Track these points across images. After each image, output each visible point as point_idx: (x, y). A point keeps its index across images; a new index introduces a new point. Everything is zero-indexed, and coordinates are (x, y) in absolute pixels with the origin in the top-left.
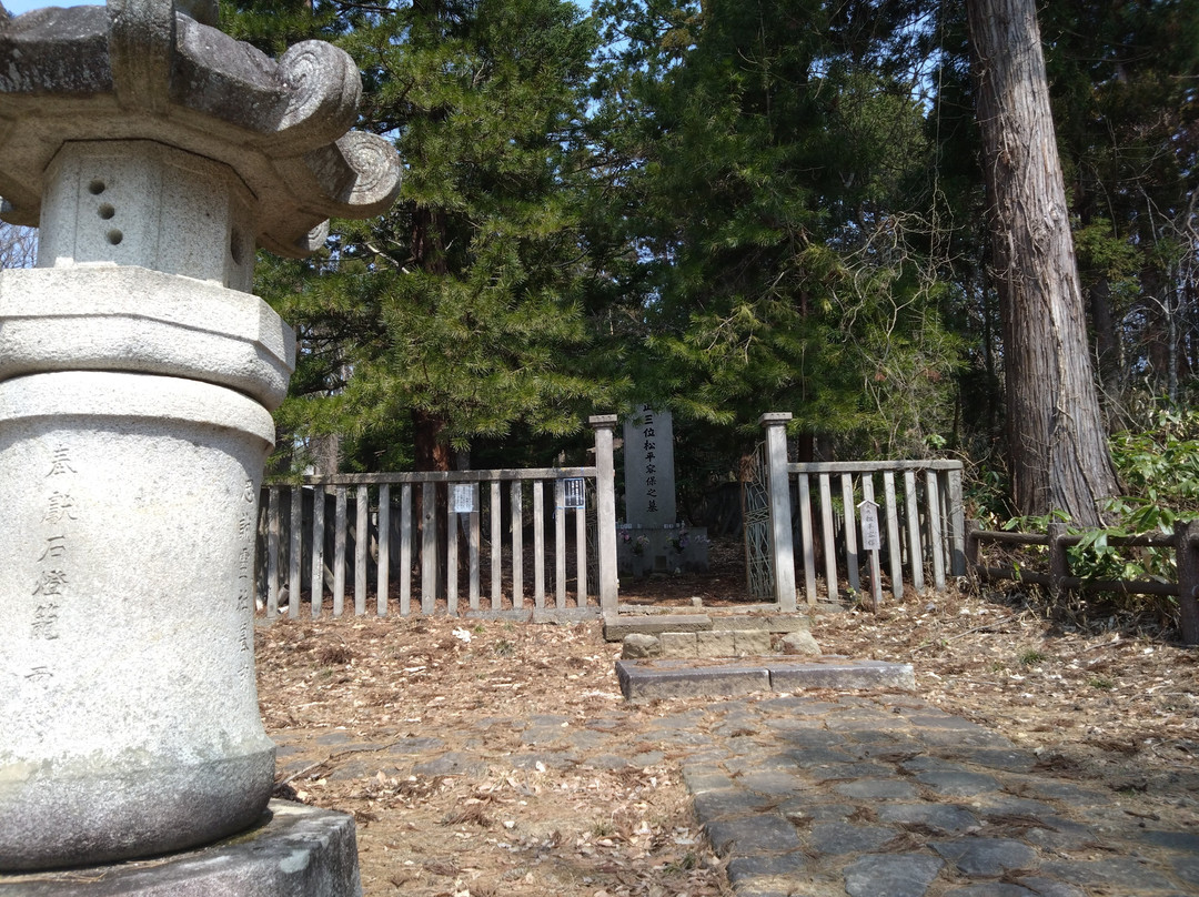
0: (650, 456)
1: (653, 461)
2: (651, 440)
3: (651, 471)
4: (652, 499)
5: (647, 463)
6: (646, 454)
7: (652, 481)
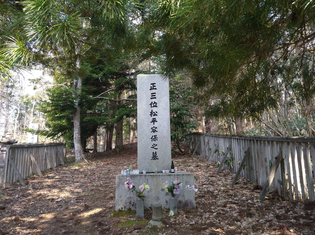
0: (154, 121)
1: (156, 124)
2: (155, 109)
3: (154, 131)
4: (154, 151)
5: (152, 125)
6: (151, 119)
7: (155, 138)
